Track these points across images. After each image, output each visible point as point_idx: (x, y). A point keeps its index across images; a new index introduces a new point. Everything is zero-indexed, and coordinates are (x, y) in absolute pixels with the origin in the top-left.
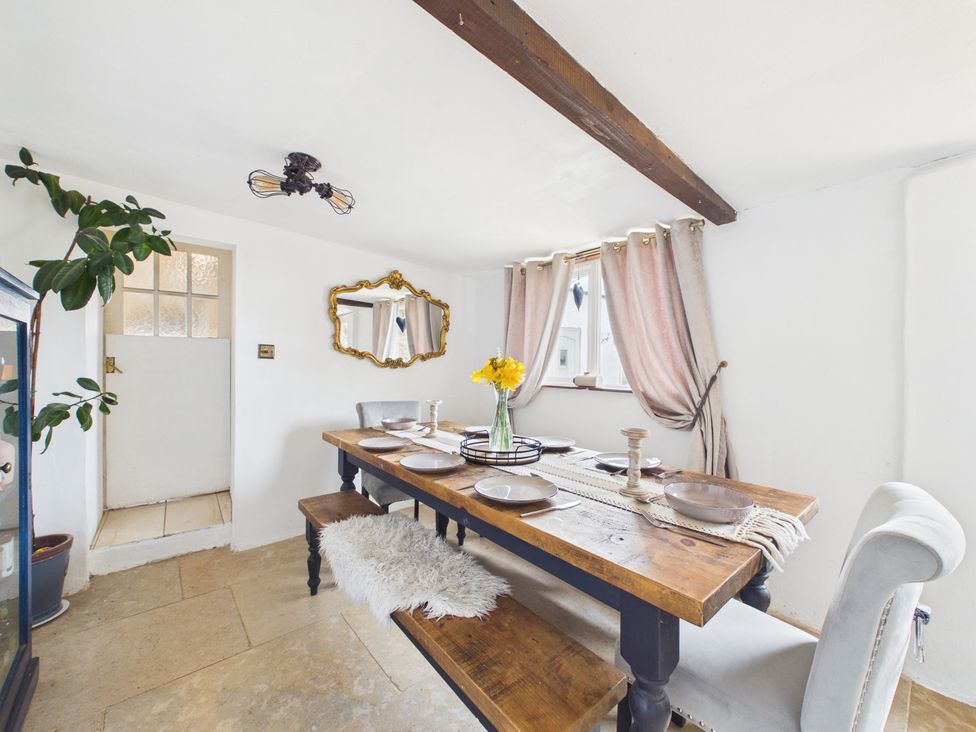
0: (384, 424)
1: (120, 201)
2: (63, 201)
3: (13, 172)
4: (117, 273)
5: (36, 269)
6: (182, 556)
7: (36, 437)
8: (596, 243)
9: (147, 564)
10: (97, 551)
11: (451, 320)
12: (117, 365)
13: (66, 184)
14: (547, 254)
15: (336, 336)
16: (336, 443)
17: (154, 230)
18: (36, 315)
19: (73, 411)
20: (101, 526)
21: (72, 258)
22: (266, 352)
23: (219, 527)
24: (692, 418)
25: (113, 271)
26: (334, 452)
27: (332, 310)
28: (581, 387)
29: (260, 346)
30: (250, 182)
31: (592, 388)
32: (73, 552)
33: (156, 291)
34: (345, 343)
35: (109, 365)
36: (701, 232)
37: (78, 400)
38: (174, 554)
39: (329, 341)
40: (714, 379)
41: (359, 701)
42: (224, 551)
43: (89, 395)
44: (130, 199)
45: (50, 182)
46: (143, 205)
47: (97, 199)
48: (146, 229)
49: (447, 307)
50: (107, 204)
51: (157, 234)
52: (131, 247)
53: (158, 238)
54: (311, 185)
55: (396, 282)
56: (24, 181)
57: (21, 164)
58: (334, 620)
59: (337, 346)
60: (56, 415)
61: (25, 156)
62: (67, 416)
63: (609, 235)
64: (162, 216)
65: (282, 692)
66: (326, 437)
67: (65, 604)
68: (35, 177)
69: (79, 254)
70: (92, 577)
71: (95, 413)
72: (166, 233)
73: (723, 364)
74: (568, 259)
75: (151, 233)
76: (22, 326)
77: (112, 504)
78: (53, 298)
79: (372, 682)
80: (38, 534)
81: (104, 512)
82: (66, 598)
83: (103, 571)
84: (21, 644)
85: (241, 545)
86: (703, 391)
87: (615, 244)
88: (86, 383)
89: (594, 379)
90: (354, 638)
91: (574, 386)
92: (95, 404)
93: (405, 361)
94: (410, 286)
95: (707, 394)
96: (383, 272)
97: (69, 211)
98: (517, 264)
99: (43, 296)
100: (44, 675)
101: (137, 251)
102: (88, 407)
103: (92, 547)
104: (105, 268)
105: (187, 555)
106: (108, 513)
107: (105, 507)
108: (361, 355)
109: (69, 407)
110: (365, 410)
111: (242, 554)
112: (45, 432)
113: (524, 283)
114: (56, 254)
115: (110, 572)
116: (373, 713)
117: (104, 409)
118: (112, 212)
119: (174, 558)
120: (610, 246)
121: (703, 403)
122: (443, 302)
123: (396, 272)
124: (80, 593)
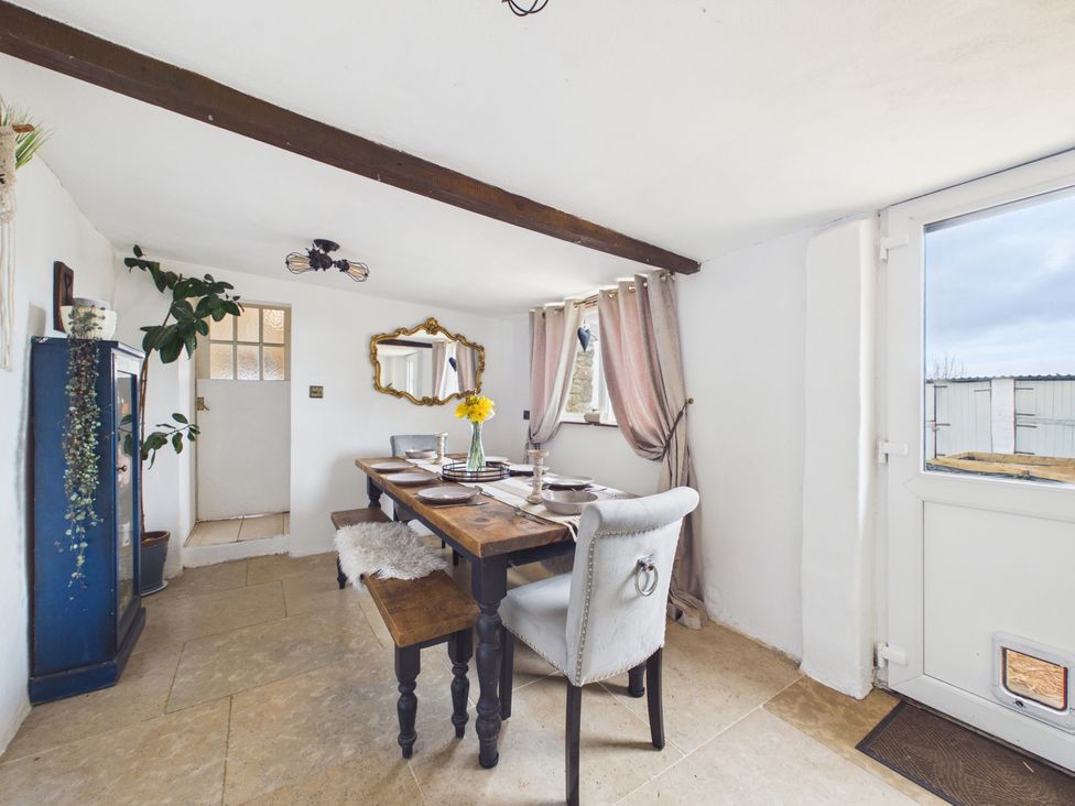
0: (407, 453)
1: (201, 278)
2: (163, 280)
3: (130, 263)
4: (198, 334)
5: (145, 333)
6: (251, 558)
7: (145, 457)
8: (595, 291)
9: (225, 562)
10: (188, 549)
11: (486, 361)
12: (205, 403)
13: (164, 268)
14: (561, 300)
15: (377, 378)
16: (366, 469)
17: (227, 297)
18: (145, 367)
19: (169, 438)
20: (192, 532)
21: (168, 324)
22: (316, 392)
23: (279, 538)
24: (662, 450)
25: (195, 333)
26: (364, 477)
27: (373, 355)
28: (590, 423)
29: (311, 387)
30: (288, 263)
31: (597, 424)
32: (171, 544)
33: (235, 342)
34: (383, 384)
35: (199, 404)
36: (673, 281)
37: (172, 430)
38: (245, 556)
39: (370, 382)
40: (681, 414)
41: (352, 651)
42: (282, 558)
43: (180, 426)
44: (208, 277)
45: (153, 267)
46: (216, 281)
47: (187, 276)
48: (222, 296)
49: (482, 349)
50: (193, 280)
51: (229, 299)
52: (209, 312)
53: (230, 302)
54: (331, 263)
55: (432, 327)
56: (136, 268)
57: (135, 257)
58: (353, 605)
59: (377, 387)
60: (158, 441)
61: (137, 250)
62: (166, 442)
63: (603, 284)
64: (231, 287)
65: (300, 642)
66: (358, 464)
67: (165, 583)
68: (144, 265)
69: (173, 321)
70: (185, 568)
71: (185, 441)
72: (236, 298)
73: (691, 401)
74: (577, 304)
75: (225, 299)
76: (134, 377)
77: (203, 517)
78: (155, 354)
79: (364, 641)
80: (147, 530)
81: (196, 524)
82: (167, 580)
83: (192, 564)
84: (134, 594)
85: (296, 553)
86: (672, 425)
87: (610, 292)
88: (179, 417)
89: (598, 416)
90: (362, 616)
91: (584, 421)
92: (185, 433)
93: (441, 399)
94: (444, 331)
95: (674, 428)
96: (420, 319)
97: (167, 287)
98: (538, 308)
99: (147, 355)
100: (149, 619)
101: (215, 313)
102: (179, 436)
103: (185, 546)
104: (189, 332)
105: (255, 558)
106: (199, 524)
107: (197, 519)
108: (399, 395)
109: (166, 435)
110: (397, 442)
111: (297, 560)
112: (151, 452)
113: (544, 327)
114: (157, 322)
115: (198, 565)
116: (358, 658)
117: (190, 437)
118: (196, 286)
119: (245, 559)
120: (605, 293)
121: (671, 436)
122: (478, 344)
123: (432, 319)
124: (176, 578)
